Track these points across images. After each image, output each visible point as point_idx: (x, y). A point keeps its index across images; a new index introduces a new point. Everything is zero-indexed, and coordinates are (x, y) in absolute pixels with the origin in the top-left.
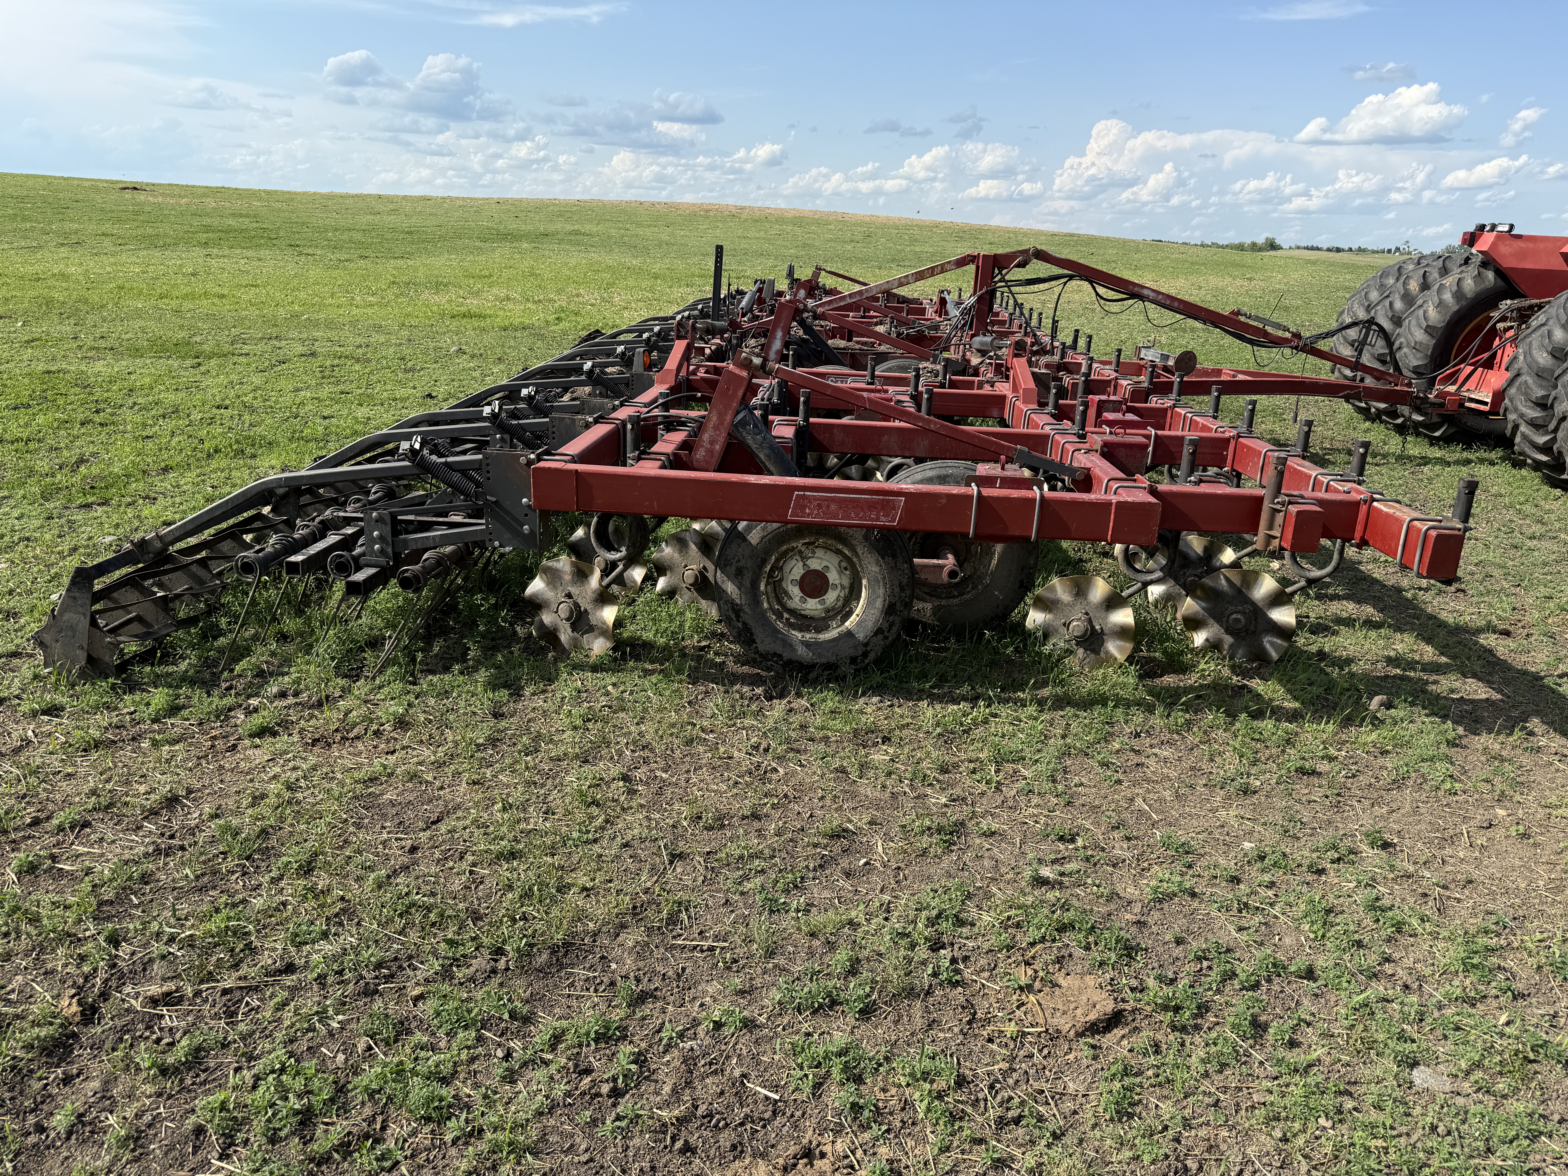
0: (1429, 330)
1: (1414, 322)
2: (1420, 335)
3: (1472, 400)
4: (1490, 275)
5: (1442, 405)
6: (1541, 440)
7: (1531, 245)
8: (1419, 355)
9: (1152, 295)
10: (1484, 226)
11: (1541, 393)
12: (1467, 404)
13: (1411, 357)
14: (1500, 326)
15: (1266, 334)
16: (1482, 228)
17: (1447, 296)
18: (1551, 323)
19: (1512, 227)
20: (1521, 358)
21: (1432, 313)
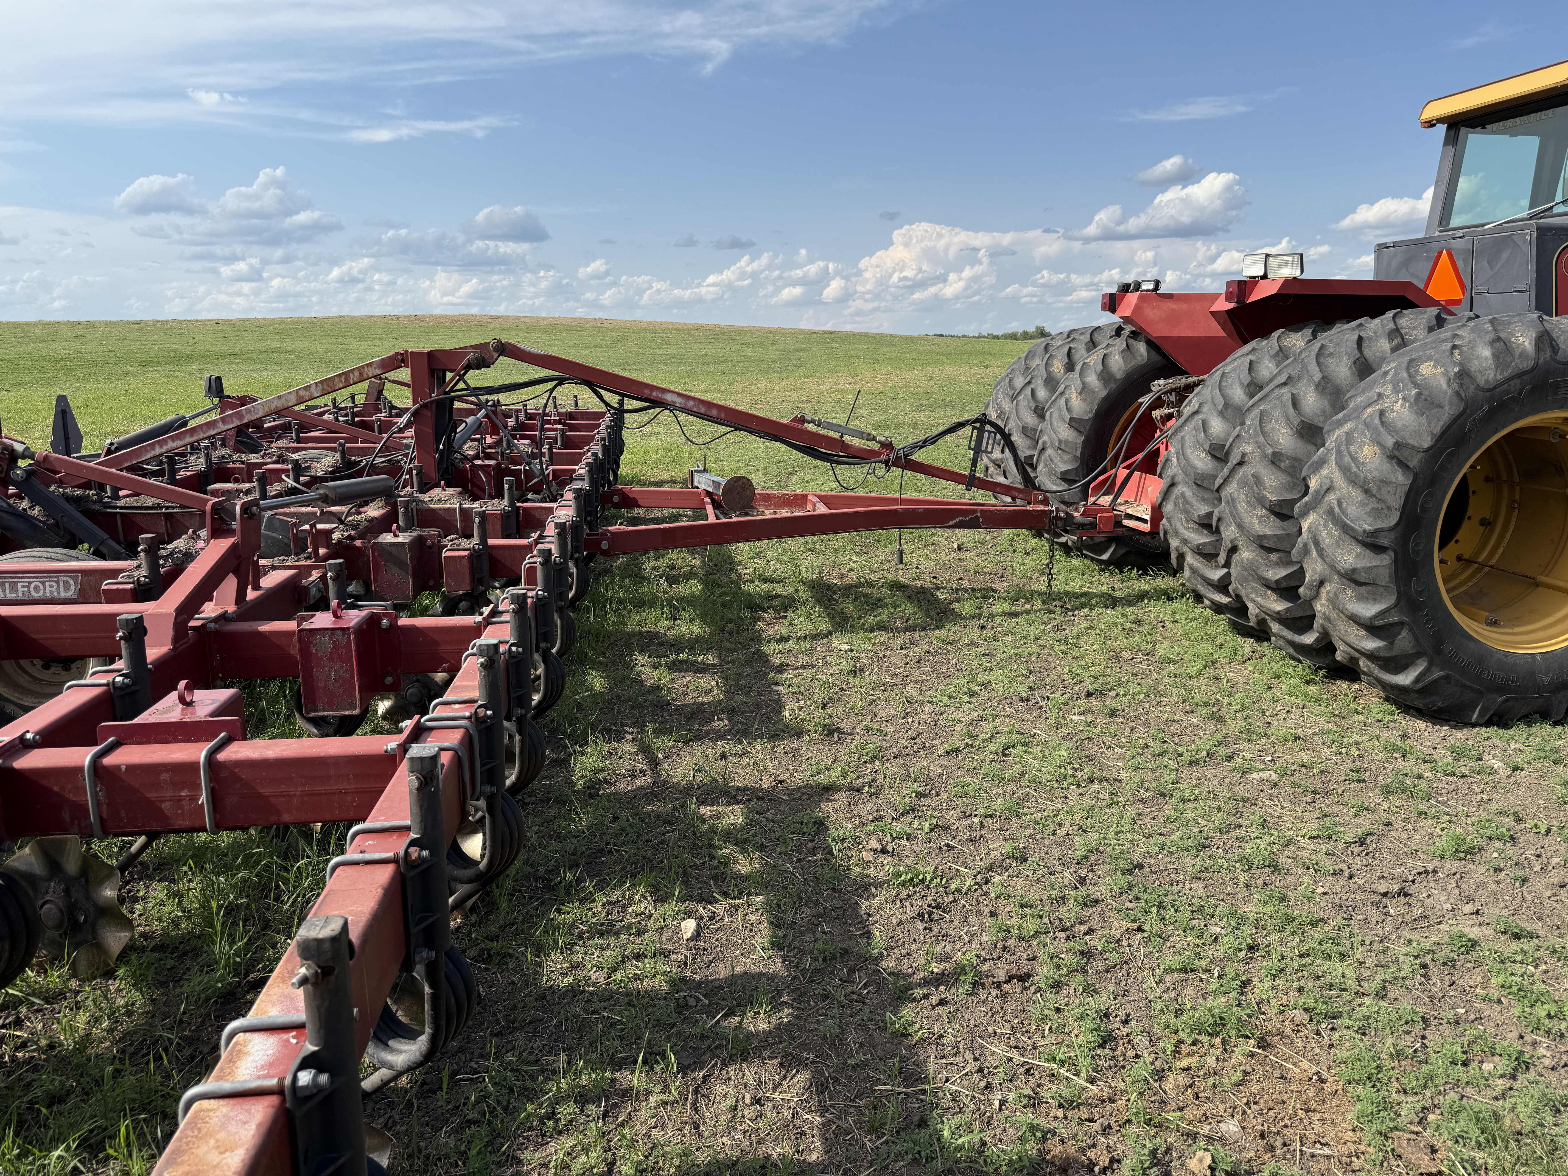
0: (1074, 423)
1: (1056, 415)
2: (1065, 433)
3: (1130, 517)
4: (1141, 348)
5: (1093, 525)
6: (1216, 575)
7: (1185, 306)
8: (1066, 457)
9: (678, 401)
10: (1128, 285)
11: (1204, 509)
12: (1125, 522)
13: (1057, 460)
14: (1156, 414)
15: (844, 446)
16: (1126, 288)
17: (1092, 379)
18: (1205, 409)
19: (1157, 283)
20: (1174, 460)
21: (1077, 403)
